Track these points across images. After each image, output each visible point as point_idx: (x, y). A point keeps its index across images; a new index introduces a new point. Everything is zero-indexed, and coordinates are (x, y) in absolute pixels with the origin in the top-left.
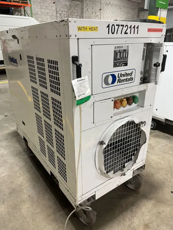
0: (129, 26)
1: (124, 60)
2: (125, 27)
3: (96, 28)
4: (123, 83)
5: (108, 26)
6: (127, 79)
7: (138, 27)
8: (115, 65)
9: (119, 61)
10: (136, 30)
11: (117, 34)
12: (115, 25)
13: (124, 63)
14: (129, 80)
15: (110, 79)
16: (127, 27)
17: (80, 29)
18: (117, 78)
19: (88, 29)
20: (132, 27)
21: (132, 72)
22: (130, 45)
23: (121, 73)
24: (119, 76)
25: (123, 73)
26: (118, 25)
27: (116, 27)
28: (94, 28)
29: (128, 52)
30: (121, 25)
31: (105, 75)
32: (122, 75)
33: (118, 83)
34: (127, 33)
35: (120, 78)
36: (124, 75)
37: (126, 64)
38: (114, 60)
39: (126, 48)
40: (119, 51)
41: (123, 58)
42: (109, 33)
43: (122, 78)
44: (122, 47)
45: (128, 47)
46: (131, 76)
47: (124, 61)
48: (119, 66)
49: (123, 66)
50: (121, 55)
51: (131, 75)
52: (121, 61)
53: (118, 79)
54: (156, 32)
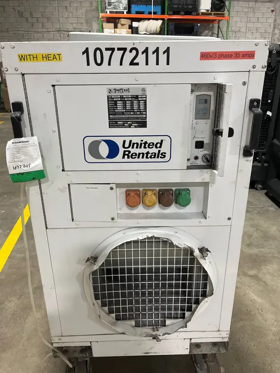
0: (141, 50)
1: (135, 116)
2: (131, 51)
3: (57, 57)
4: (136, 160)
5: (86, 51)
6: (148, 153)
7: (167, 51)
8: (113, 124)
9: (124, 116)
10: (163, 57)
11: (109, 64)
12: (104, 50)
13: (137, 122)
14: (155, 155)
15: (104, 150)
16: (134, 52)
17: (22, 58)
18: (121, 150)
19: (40, 57)
20: (150, 52)
21: (162, 141)
22: (148, 88)
23: (131, 141)
24: (127, 145)
25: (135, 140)
26: (113, 50)
27: (107, 54)
28: (52, 56)
29: (146, 100)
30: (119, 49)
32: (134, 144)
33: (123, 158)
34: (137, 64)
35: (130, 149)
36: (139, 146)
37: (143, 124)
38: (109, 115)
39: (139, 93)
40: (121, 98)
41: (134, 112)
42: (88, 64)
44: (128, 90)
45: (144, 90)
46: (159, 149)
47: (137, 118)
48: (123, 126)
49: (135, 127)
50: (126, 105)
51: (160, 147)
52: (127, 116)
53: (125, 152)
54: (230, 59)
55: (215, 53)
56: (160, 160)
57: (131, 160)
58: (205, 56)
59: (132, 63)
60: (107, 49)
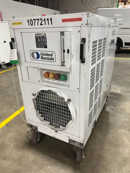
0: (43, 19)
1: (44, 44)
2: (40, 20)
3: (21, 23)
4: (45, 60)
5: (28, 21)
6: (48, 58)
7: (51, 19)
8: (38, 46)
9: (40, 44)
10: (50, 22)
11: (35, 25)
12: (33, 20)
13: (44, 46)
14: (50, 59)
15: (35, 55)
16: (41, 20)
17: (13, 24)
18: (40, 56)
19: (17, 24)
20: (46, 20)
21: (52, 53)
22: (47, 33)
23: (43, 53)
24: (42, 55)
25: (44, 53)
26: (35, 20)
27: (34, 21)
29: (46, 38)
30: (37, 19)
31: (31, 52)
32: (44, 54)
33: (41, 59)
34: (42, 25)
35: (43, 56)
36: (45, 55)
37: (46, 47)
38: (36, 43)
39: (44, 35)
40: (39, 37)
41: (43, 42)
42: (29, 25)
43: (44, 56)
44: (41, 34)
45: (45, 34)
46: (52, 57)
47: (44, 45)
48: (40, 47)
49: (44, 48)
50: (40, 40)
51: (52, 56)
52: (41, 44)
53: (41, 57)
54: (73, 21)
55: (67, 19)
56: (52, 61)
57: (43, 60)
58: (64, 21)
59: (41, 24)
60: (34, 20)
